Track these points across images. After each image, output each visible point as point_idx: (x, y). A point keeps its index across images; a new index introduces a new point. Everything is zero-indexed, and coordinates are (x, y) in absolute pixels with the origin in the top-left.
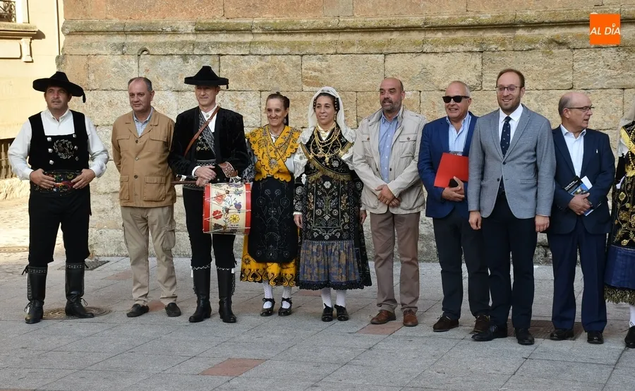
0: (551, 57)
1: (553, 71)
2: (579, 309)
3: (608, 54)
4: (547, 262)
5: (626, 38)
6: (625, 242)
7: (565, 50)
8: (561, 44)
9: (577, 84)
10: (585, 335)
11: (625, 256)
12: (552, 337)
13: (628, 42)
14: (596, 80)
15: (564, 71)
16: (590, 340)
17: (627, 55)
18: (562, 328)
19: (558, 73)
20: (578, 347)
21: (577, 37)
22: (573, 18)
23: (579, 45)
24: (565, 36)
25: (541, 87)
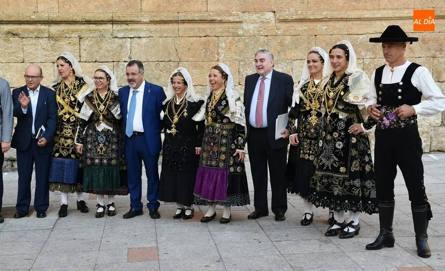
0: (9, 42)
1: (11, 51)
2: (33, 198)
3: (44, 42)
4: (13, 170)
5: (53, 33)
6: (57, 155)
7: (17, 38)
8: (14, 35)
9: (26, 59)
10: (35, 213)
11: (58, 163)
12: (15, 217)
13: (55, 35)
14: (37, 57)
15: (17, 52)
16: (38, 216)
17: (54, 42)
18: (22, 210)
19: (14, 52)
20: (32, 220)
21: (24, 31)
22: (20, 19)
23: (26, 36)
24: (17, 30)
25: (4, 61)
